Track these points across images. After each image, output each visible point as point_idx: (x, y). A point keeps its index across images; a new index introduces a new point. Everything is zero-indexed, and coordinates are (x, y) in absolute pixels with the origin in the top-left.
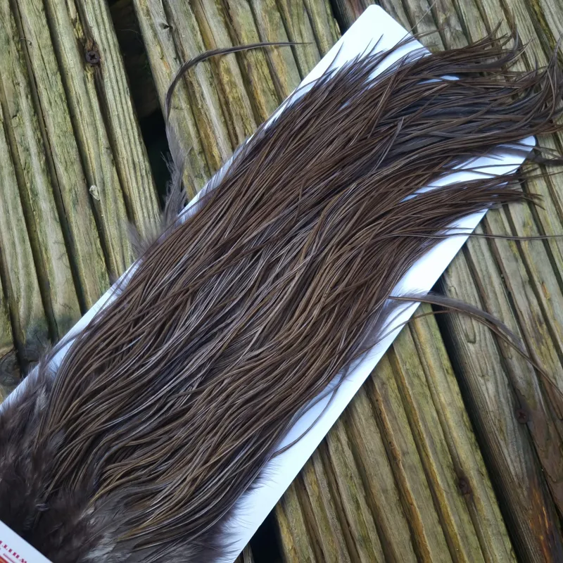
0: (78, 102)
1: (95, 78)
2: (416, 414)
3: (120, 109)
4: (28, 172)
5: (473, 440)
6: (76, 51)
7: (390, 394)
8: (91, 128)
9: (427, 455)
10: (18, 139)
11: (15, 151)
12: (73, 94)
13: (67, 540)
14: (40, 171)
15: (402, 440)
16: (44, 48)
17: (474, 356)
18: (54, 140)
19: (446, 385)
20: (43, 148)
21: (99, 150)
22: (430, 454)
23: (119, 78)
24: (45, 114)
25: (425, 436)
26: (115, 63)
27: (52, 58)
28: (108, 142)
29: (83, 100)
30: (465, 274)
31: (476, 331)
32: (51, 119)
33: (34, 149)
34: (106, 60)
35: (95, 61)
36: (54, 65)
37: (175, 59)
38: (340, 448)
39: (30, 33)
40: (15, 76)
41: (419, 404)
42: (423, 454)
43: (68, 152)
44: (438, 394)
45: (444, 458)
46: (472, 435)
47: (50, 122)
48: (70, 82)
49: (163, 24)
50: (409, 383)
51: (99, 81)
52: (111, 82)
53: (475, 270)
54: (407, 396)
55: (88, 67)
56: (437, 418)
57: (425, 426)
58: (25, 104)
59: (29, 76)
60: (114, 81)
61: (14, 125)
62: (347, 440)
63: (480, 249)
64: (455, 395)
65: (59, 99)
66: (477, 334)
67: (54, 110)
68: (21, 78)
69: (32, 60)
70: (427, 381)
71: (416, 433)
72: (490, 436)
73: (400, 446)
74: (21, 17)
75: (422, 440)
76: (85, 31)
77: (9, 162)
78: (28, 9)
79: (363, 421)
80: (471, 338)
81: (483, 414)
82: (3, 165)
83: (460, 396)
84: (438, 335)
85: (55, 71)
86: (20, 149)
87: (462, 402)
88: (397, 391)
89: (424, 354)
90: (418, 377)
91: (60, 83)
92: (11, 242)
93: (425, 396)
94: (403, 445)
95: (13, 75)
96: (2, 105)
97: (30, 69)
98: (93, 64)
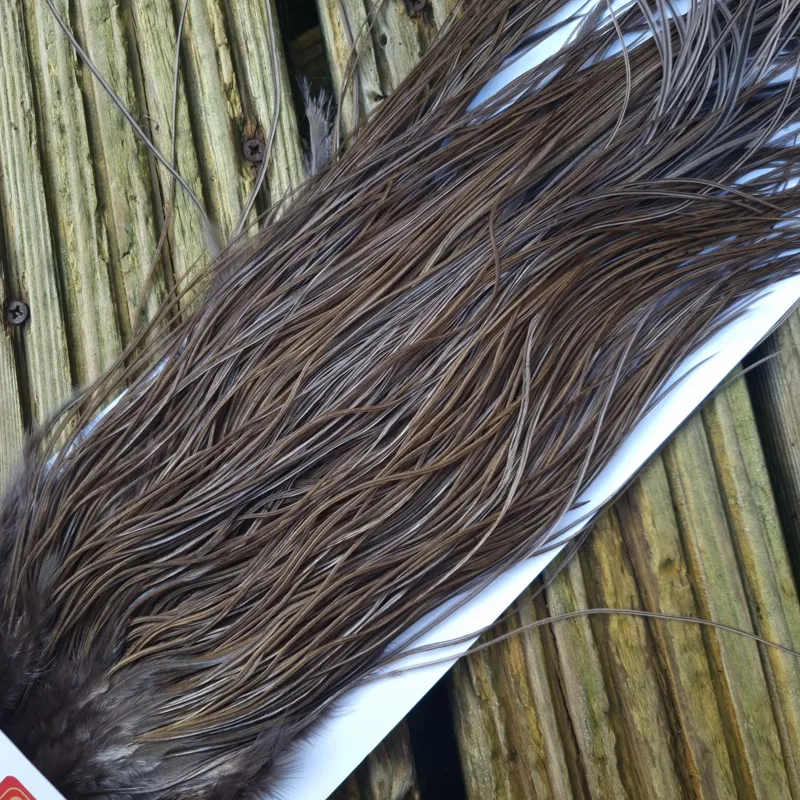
6: (228, 141)
7: (714, 771)
11: (124, 312)
24: (174, 249)
26: (291, 162)
27: (190, 153)
32: (183, 260)
35: (258, 157)
36: (192, 166)
39: (157, 108)
40: (130, 184)
47: (181, 263)
48: (216, 196)
49: (374, 93)
50: (751, 755)
54: (745, 774)
55: (247, 168)
58: (142, 232)
59: (151, 185)
61: (125, 269)
65: (198, 225)
67: (188, 243)
68: (139, 189)
74: (144, 80)
76: (245, 104)
77: (114, 332)
78: (157, 68)
82: (105, 337)
85: (193, 175)
86: (132, 310)
88: (727, 766)
89: (782, 701)
90: (769, 745)
91: (200, 196)
93: (776, 778)
95: (127, 181)
96: (107, 232)
97: (154, 171)
98: (253, 162)
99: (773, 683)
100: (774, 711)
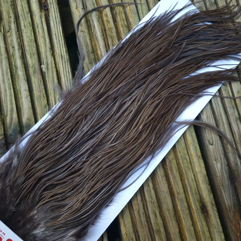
0: (37, 27)
1: (46, 16)
2: (184, 176)
3: (56, 31)
4: (13, 58)
5: (210, 189)
6: (37, 3)
7: (173, 166)
8: (43, 39)
9: (188, 195)
10: (9, 42)
11: (8, 48)
12: (35, 23)
13: (24, 225)
14: (19, 57)
15: (177, 187)
16: (23, 1)
17: (212, 151)
18: (26, 43)
19: (199, 163)
20: (21, 47)
21: (46, 49)
22: (190, 194)
23: (56, 16)
24: (22, 31)
25: (188, 186)
26: (55, 9)
27: (27, 6)
28: (50, 46)
29: (40, 26)
30: (210, 113)
31: (214, 140)
32: (25, 34)
33: (16, 47)
34: (51, 8)
35: (46, 8)
36: (27, 9)
37: (83, 9)
38: (149, 190)
40: (9, 13)
41: (186, 172)
42: (187, 194)
43: (32, 49)
44: (195, 168)
45: (196, 196)
46: (209, 187)
47: (24, 35)
48: (34, 18)
50: (182, 162)
51: (47, 17)
52: (53, 18)
53: (215, 112)
54: (181, 168)
55: (43, 11)
56: (194, 178)
57: (188, 181)
58: (13, 26)
59: (16, 14)
60: (54, 17)
61: (8, 36)
62: (152, 186)
63: (218, 102)
64: (202, 168)
65: (29, 25)
66: (214, 141)
67: (26, 29)
68: (12, 15)
69: (17, 7)
70: (190, 161)
71: (184, 184)
72: (217, 187)
73: (176, 190)
75: (186, 187)
77: (5, 52)
79: (160, 177)
80: (211, 143)
81: (214, 177)
82: (2, 54)
83: (205, 169)
84: (196, 141)
85: (28, 12)
86: (10, 47)
87: (205, 171)
88: (176, 165)
89: (189, 149)
90: (186, 159)
91: (29, 17)
92: (4, 89)
93: (189, 168)
94: (178, 190)
95: (8, 13)
96: (3, 26)
97: (16, 11)
98: (45, 9)
99: (187, 144)
100: (187, 151)
